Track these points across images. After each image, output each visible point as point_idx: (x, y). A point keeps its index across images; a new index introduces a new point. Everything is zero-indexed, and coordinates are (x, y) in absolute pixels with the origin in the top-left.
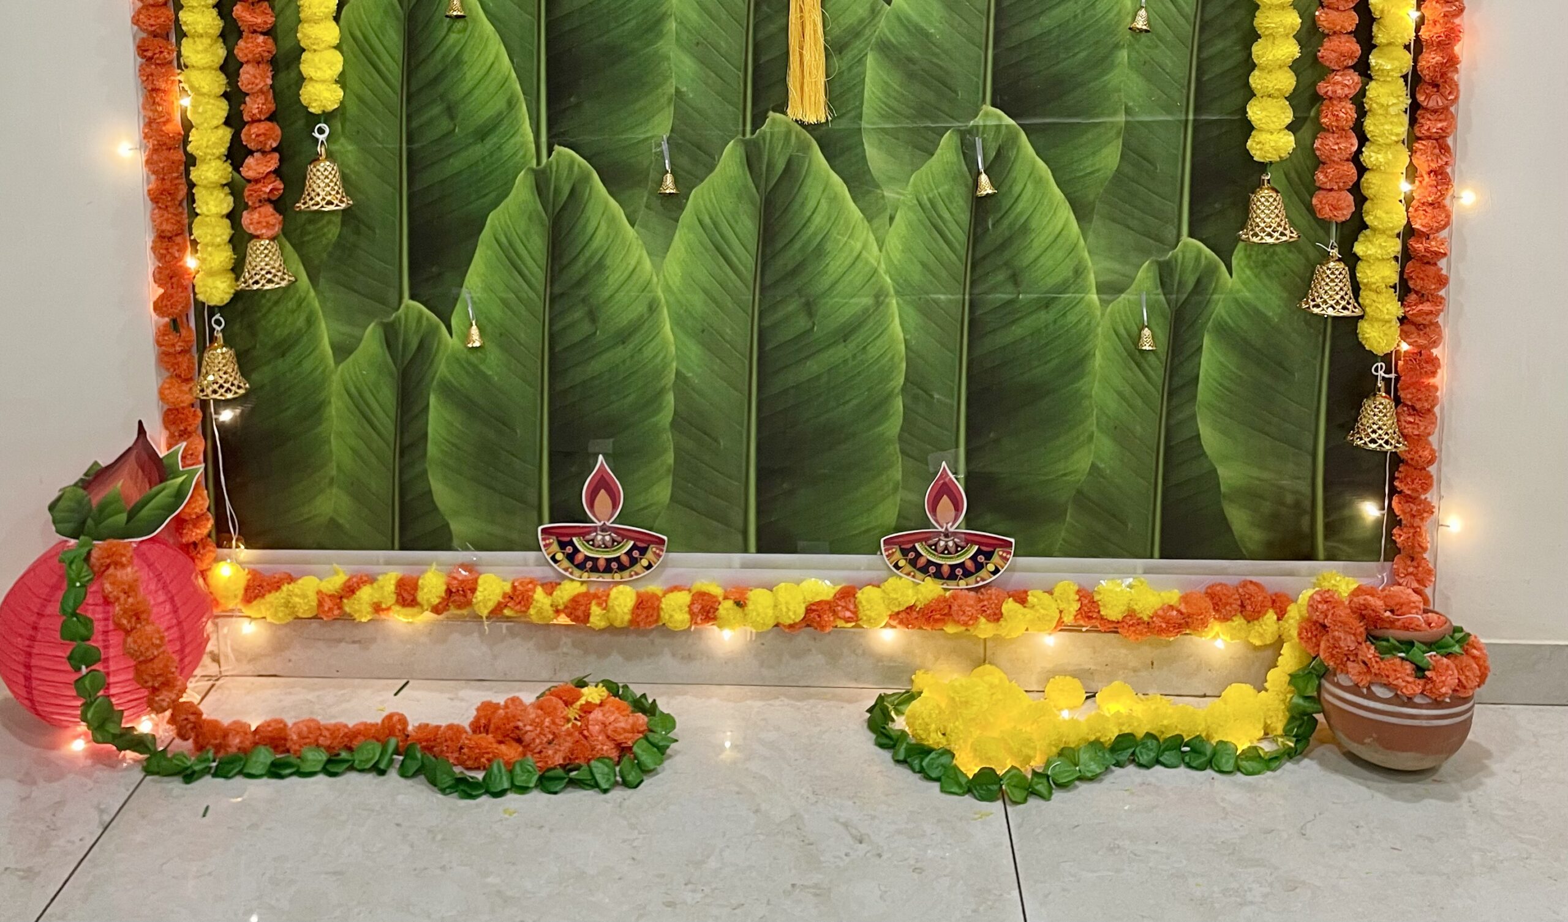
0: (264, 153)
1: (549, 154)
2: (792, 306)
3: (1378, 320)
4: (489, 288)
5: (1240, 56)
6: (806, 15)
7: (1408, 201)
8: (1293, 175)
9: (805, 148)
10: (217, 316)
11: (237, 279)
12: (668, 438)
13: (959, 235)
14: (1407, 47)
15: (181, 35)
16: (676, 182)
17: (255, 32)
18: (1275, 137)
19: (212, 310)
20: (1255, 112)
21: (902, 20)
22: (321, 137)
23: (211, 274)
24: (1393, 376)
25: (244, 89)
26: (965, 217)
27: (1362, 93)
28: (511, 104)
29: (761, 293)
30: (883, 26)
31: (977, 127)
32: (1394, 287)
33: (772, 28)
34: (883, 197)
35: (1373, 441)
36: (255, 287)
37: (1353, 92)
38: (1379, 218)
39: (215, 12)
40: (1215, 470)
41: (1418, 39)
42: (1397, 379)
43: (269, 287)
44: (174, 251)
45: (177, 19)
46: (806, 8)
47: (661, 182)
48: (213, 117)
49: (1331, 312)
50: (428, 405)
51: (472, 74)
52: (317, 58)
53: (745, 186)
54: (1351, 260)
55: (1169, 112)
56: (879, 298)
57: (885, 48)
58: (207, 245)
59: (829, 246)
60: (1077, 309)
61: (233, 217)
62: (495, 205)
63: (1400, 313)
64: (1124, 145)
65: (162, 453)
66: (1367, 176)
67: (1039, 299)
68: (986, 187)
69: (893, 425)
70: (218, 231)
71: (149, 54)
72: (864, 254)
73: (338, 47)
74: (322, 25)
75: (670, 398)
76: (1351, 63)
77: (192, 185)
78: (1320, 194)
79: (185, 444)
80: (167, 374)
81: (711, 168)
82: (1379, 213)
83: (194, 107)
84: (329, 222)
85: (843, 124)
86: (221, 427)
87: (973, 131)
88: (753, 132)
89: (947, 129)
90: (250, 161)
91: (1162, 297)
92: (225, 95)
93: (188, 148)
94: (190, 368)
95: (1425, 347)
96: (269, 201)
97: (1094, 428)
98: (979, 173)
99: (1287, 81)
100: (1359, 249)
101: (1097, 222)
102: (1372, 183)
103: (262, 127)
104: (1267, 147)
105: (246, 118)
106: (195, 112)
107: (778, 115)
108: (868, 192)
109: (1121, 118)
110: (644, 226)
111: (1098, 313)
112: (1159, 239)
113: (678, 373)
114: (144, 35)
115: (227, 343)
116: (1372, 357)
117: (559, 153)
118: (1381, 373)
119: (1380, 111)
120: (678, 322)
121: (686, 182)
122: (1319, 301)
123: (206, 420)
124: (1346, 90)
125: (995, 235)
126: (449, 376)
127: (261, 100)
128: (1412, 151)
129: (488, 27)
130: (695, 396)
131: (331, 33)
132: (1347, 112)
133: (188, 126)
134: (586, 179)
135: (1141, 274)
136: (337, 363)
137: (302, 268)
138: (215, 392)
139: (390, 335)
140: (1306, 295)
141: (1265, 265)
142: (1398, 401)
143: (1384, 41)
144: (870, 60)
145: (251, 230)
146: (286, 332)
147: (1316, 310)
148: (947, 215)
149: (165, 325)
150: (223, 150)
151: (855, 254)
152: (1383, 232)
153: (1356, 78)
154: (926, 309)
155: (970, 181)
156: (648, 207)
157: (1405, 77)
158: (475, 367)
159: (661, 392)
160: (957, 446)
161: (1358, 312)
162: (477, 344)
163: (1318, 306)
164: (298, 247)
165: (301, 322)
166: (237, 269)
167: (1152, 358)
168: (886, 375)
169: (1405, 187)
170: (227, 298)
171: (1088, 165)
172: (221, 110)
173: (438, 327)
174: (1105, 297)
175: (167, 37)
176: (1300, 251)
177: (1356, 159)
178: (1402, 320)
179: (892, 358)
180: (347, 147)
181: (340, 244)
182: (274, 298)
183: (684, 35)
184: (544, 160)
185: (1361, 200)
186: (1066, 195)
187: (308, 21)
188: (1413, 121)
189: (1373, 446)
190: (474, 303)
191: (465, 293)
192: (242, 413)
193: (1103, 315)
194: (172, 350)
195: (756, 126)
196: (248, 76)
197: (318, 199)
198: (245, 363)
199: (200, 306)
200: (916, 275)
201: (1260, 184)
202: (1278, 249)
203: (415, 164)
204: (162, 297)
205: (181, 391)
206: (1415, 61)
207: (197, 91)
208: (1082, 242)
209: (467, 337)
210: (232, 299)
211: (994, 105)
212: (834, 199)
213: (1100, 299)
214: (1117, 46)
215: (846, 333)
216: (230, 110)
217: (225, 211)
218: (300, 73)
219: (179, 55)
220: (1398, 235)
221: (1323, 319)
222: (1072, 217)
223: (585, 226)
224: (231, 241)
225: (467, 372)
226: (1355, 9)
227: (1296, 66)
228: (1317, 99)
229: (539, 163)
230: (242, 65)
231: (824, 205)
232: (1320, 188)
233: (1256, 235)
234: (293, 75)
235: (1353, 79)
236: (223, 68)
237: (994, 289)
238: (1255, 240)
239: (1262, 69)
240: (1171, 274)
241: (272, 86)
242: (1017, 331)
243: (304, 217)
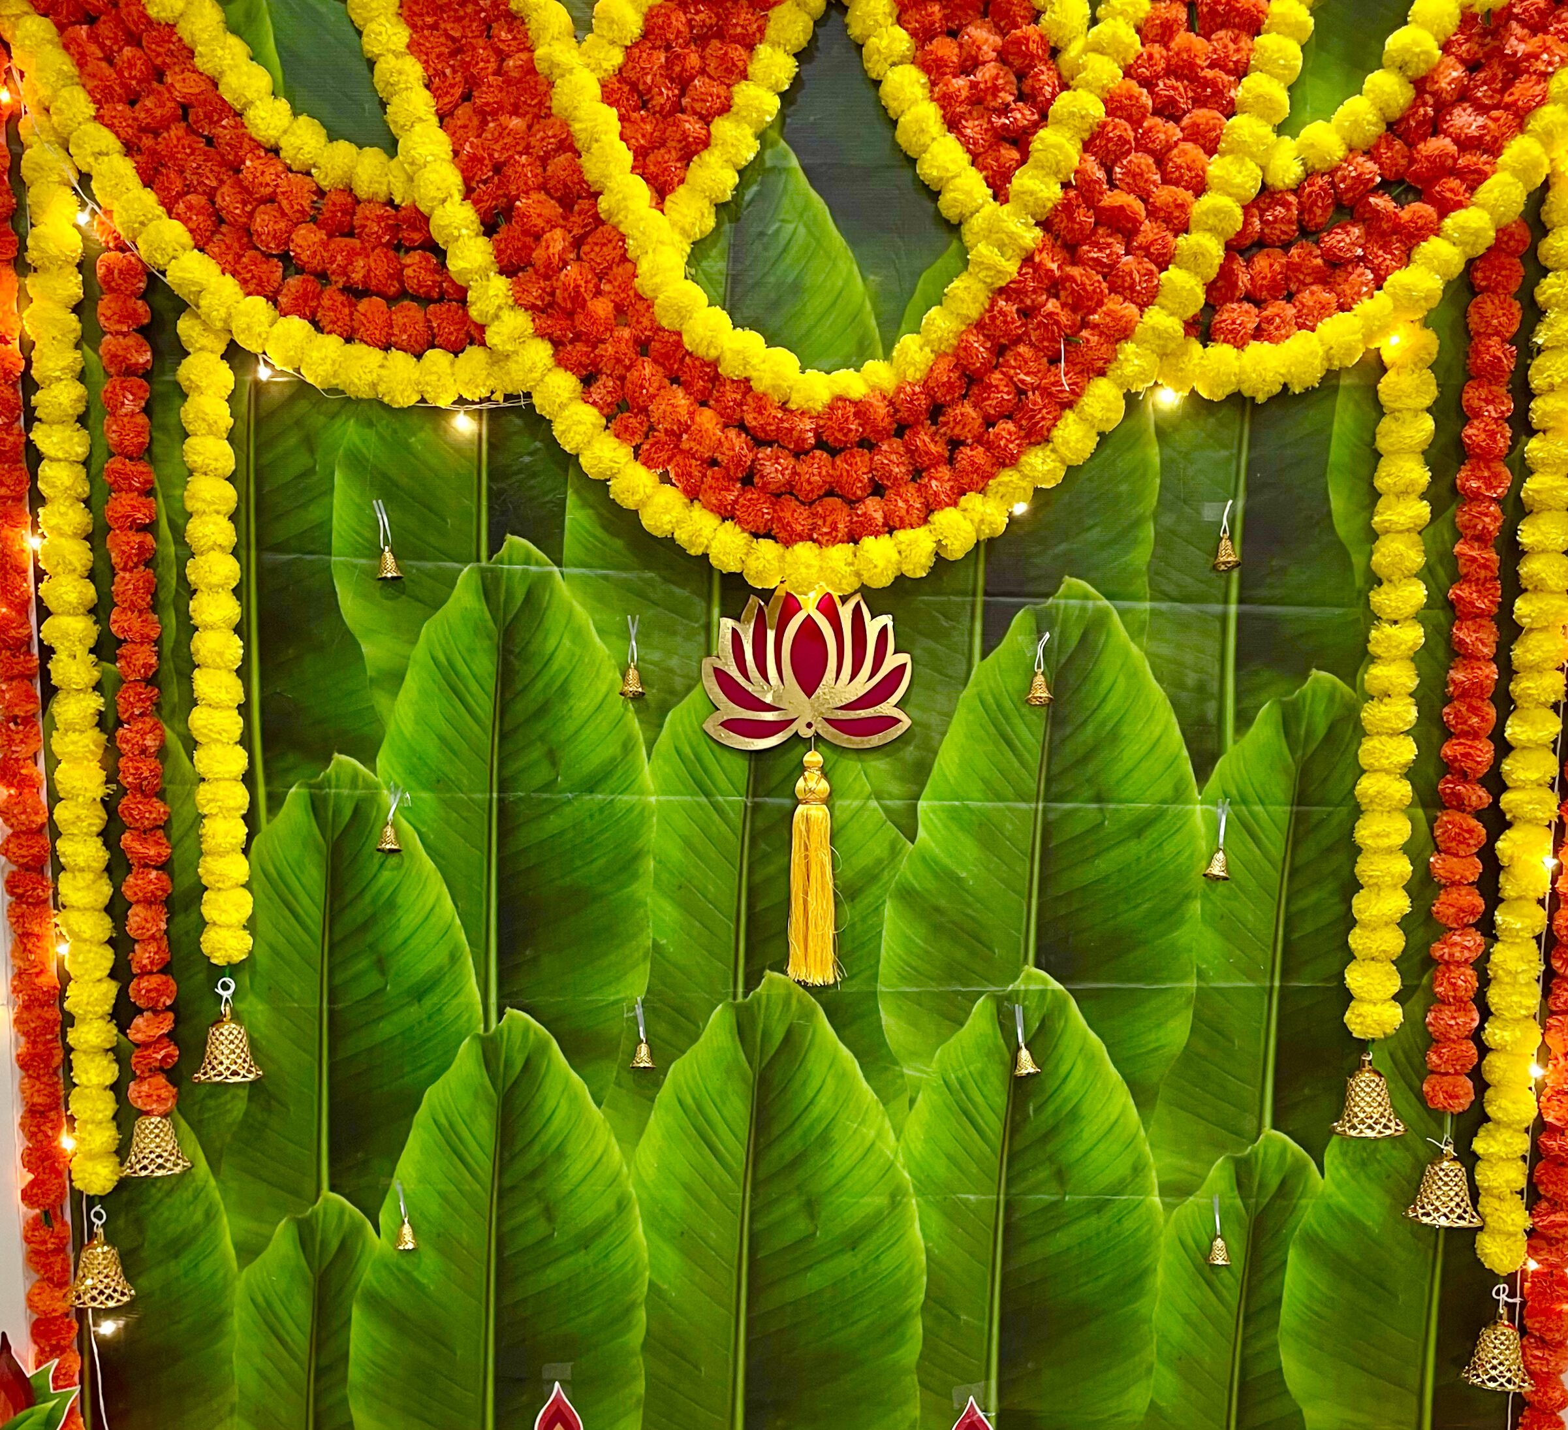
0: (156, 1012)
1: (500, 1019)
2: (792, 1205)
3: (1500, 1232)
4: (424, 1179)
5: (1340, 909)
6: (812, 854)
7: (1540, 1088)
8: (1400, 1055)
9: (808, 1015)
10: (98, 1208)
11: (122, 1164)
12: (638, 1363)
13: (994, 1124)
14: (1541, 902)
15: (59, 868)
16: (652, 1054)
17: (146, 866)
18: (1379, 1008)
19: (92, 1200)
20: (1354, 978)
21: (926, 860)
22: (226, 994)
23: (91, 1156)
24: (1518, 1300)
25: (132, 934)
26: (1000, 1100)
27: (1486, 957)
28: (454, 957)
29: (753, 1190)
30: (906, 870)
31: (1017, 992)
32: (1521, 1193)
33: (771, 869)
34: (902, 1075)
35: (1493, 1379)
36: (143, 1173)
37: (1473, 956)
38: (1505, 1110)
39: (99, 842)
40: (1300, 1411)
41: (1554, 893)
42: (1523, 1305)
43: (160, 1173)
44: (46, 1128)
45: (54, 847)
46: (812, 847)
47: (634, 1054)
48: (96, 967)
49: (1443, 1222)
50: (350, 1319)
51: (408, 920)
52: (221, 898)
53: (736, 1060)
54: (1469, 1160)
55: (1251, 978)
56: (896, 1198)
57: (907, 896)
58: (86, 1122)
59: (836, 1134)
60: (1136, 1214)
61: (117, 1088)
62: (434, 1077)
63: (1528, 1224)
64: (1196, 1016)
65: (30, 1372)
66: (1490, 1057)
67: (1088, 1202)
68: (1027, 1064)
69: (911, 1350)
70: (100, 1105)
71: (20, 891)
72: (879, 1144)
73: (247, 886)
74: (228, 859)
75: (641, 1315)
76: (1472, 920)
77: (69, 1050)
78: (1434, 1079)
79: (57, 1361)
80: (37, 1277)
81: (694, 1038)
82: (1504, 1103)
83: (73, 955)
84: (233, 1097)
85: (855, 987)
86: (103, 1342)
87: (1012, 997)
88: (746, 995)
89: (980, 994)
90: (139, 1021)
91: (1239, 1202)
92: (111, 942)
93: (66, 1005)
94: (65, 1270)
95: (1556, 1266)
96: (161, 1069)
97: (1153, 1358)
98: (1019, 1048)
99: (1394, 942)
100: (1478, 1146)
101: (1160, 1109)
102: (1495, 1066)
103: (154, 981)
104: (1369, 1021)
105: (135, 970)
106: (74, 961)
107: (776, 975)
108: (886, 1069)
109: (1192, 984)
110: (613, 1106)
111: (1161, 1220)
112: (1237, 1133)
113: (651, 1284)
114: (15, 868)
115: (109, 1241)
116: (1492, 1277)
117: (512, 1018)
118: (1503, 1297)
119: (1507, 979)
120: (652, 1224)
121: (664, 1056)
122: (1429, 1208)
123: (83, 1334)
124: (1467, 954)
125: (1037, 1122)
126: (375, 1284)
127: (152, 948)
128: (1546, 1028)
129: (429, 865)
130: (672, 1312)
131: (239, 868)
132: (1466, 979)
133: (65, 978)
134: (543, 1048)
135: (1213, 1173)
136: (242, 1265)
137: (200, 1154)
138: (94, 1299)
139: (306, 1234)
140: (1414, 1202)
141: (1364, 1164)
142: (1523, 1331)
143: (1513, 894)
144: (888, 910)
145: (139, 1104)
146: (179, 1230)
147: (1425, 1220)
148: (979, 1099)
149: (36, 1219)
150: (108, 1008)
151: (867, 1144)
152: (1508, 1126)
153: (1479, 939)
154: (953, 1212)
155: (1008, 1057)
156: (618, 1084)
157: (1538, 938)
158: (407, 1273)
159: (630, 1309)
160: (987, 1378)
161: (1477, 1222)
162: (410, 1246)
163: (1428, 1215)
164: (197, 1127)
165: (198, 1217)
166: (122, 1151)
167: (1224, 1274)
168: (903, 1291)
169: (1536, 1071)
170: (110, 1187)
171: (1152, 1039)
172: (107, 958)
173: (363, 1225)
174: (1168, 1200)
175: (41, 872)
176: (1407, 1148)
177: (1476, 1036)
178: (1531, 1233)
179: (911, 1271)
180: (257, 1008)
181: (247, 1123)
182: (166, 1187)
183: (665, 876)
184: (493, 1025)
185: (1482, 1086)
186: (1124, 1076)
187: (211, 853)
188: (1546, 993)
189: (1492, 1385)
190: (405, 1196)
191: (396, 1184)
192: (126, 1326)
193: (1166, 1221)
194: (43, 1248)
195: (749, 988)
196: (137, 916)
197: (221, 1068)
198: (130, 1265)
199: (77, 1195)
200: (941, 1169)
201: (1360, 1066)
202: (1381, 1145)
203: (338, 1028)
204: (32, 1184)
205: (53, 1298)
206: (1551, 918)
207: (77, 936)
208: (1142, 1133)
209: (398, 1238)
210: (115, 1189)
211: (1038, 965)
212: (843, 1076)
213: (1163, 1203)
214: (1188, 897)
215: (853, 1240)
216: (116, 960)
217: (108, 1083)
218: (201, 915)
219: (56, 894)
220: (1527, 1130)
221: (1434, 1230)
222: (1131, 1102)
223: (541, 1107)
224: (114, 1118)
225: (398, 1280)
226: (1478, 854)
227: (1405, 924)
228: (1429, 962)
229: (486, 1028)
230: (130, 905)
231: (830, 1084)
232: (1432, 1072)
233: (1354, 1127)
234: (194, 917)
235: (1474, 939)
236: (109, 909)
237: (1034, 1189)
238: (1353, 1133)
239: (1364, 927)
240: (1250, 1175)
241: (166, 932)
242: (1063, 1239)
243: (203, 1091)
